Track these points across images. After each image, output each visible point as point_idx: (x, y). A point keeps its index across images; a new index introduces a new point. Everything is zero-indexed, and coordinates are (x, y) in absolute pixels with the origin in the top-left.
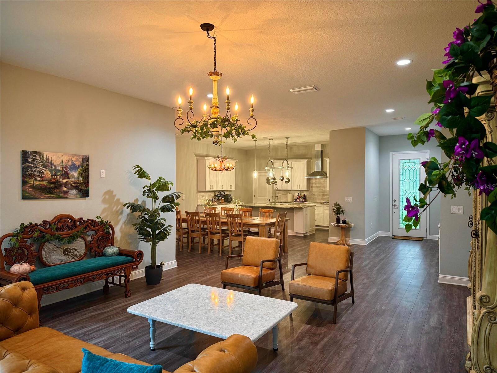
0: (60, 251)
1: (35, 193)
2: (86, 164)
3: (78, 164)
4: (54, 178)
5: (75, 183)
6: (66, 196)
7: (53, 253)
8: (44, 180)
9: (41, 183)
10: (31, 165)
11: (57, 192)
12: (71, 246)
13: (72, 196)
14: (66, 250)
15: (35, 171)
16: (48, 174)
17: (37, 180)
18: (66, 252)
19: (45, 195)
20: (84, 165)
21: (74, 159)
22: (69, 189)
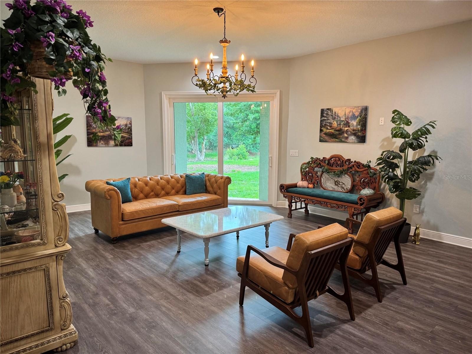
0: (332, 181)
1: (327, 138)
2: (364, 113)
3: (357, 114)
4: (339, 127)
5: (354, 130)
6: (346, 141)
7: (328, 181)
8: (332, 129)
9: (331, 131)
10: (325, 118)
11: (340, 138)
12: (340, 179)
13: (351, 141)
14: (337, 181)
15: (327, 122)
16: (335, 124)
17: (328, 129)
18: (337, 183)
19: (332, 140)
20: (362, 114)
21: (354, 111)
22: (349, 135)
